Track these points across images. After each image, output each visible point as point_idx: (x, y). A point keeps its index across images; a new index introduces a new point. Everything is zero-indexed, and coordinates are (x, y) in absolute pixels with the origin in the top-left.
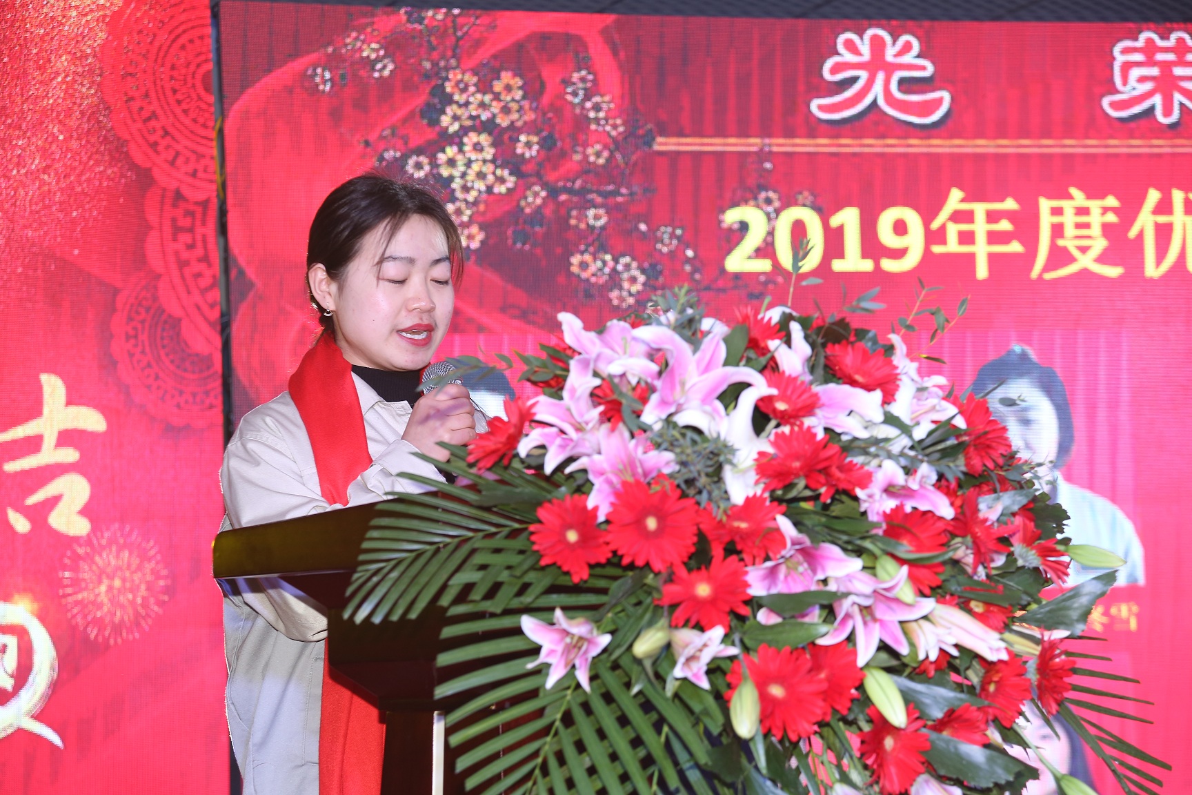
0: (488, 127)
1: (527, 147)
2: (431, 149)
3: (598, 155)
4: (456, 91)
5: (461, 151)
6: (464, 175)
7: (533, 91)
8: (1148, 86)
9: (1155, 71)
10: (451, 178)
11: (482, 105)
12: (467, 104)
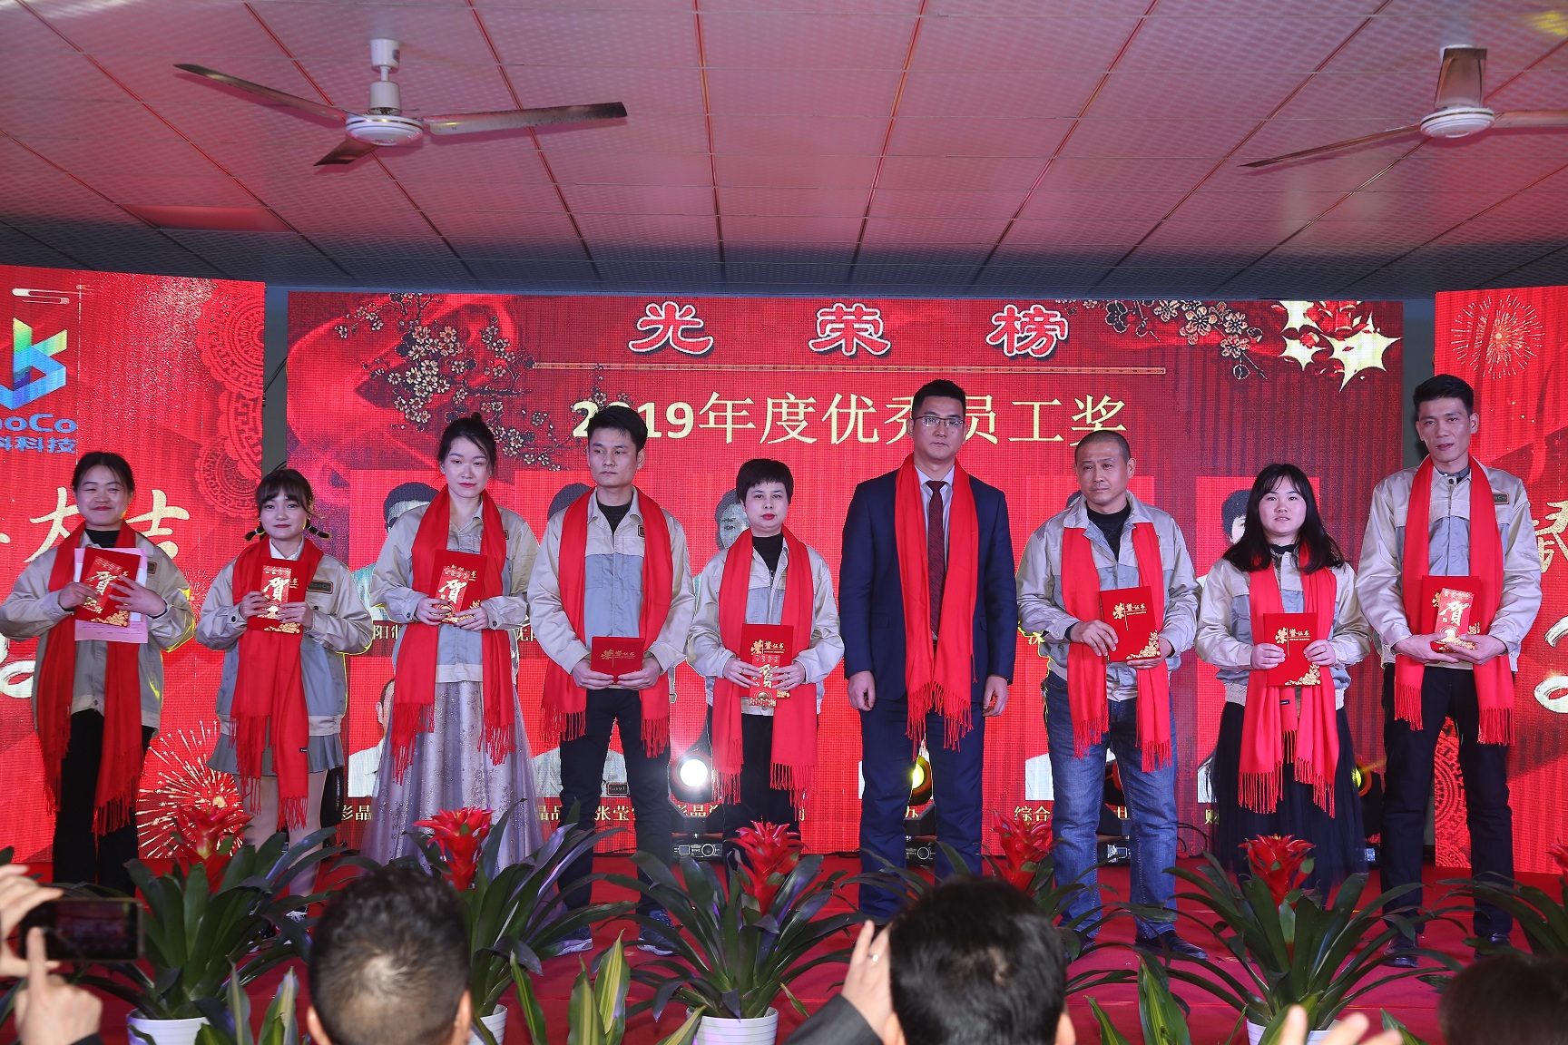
0: (436, 357)
1: (459, 367)
2: (402, 369)
3: (499, 372)
4: (418, 337)
5: (419, 370)
6: (421, 383)
7: (462, 336)
8: (838, 334)
9: (842, 326)
10: (414, 384)
11: (433, 345)
12: (425, 344)
